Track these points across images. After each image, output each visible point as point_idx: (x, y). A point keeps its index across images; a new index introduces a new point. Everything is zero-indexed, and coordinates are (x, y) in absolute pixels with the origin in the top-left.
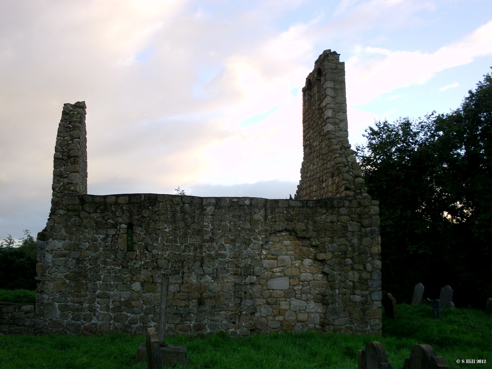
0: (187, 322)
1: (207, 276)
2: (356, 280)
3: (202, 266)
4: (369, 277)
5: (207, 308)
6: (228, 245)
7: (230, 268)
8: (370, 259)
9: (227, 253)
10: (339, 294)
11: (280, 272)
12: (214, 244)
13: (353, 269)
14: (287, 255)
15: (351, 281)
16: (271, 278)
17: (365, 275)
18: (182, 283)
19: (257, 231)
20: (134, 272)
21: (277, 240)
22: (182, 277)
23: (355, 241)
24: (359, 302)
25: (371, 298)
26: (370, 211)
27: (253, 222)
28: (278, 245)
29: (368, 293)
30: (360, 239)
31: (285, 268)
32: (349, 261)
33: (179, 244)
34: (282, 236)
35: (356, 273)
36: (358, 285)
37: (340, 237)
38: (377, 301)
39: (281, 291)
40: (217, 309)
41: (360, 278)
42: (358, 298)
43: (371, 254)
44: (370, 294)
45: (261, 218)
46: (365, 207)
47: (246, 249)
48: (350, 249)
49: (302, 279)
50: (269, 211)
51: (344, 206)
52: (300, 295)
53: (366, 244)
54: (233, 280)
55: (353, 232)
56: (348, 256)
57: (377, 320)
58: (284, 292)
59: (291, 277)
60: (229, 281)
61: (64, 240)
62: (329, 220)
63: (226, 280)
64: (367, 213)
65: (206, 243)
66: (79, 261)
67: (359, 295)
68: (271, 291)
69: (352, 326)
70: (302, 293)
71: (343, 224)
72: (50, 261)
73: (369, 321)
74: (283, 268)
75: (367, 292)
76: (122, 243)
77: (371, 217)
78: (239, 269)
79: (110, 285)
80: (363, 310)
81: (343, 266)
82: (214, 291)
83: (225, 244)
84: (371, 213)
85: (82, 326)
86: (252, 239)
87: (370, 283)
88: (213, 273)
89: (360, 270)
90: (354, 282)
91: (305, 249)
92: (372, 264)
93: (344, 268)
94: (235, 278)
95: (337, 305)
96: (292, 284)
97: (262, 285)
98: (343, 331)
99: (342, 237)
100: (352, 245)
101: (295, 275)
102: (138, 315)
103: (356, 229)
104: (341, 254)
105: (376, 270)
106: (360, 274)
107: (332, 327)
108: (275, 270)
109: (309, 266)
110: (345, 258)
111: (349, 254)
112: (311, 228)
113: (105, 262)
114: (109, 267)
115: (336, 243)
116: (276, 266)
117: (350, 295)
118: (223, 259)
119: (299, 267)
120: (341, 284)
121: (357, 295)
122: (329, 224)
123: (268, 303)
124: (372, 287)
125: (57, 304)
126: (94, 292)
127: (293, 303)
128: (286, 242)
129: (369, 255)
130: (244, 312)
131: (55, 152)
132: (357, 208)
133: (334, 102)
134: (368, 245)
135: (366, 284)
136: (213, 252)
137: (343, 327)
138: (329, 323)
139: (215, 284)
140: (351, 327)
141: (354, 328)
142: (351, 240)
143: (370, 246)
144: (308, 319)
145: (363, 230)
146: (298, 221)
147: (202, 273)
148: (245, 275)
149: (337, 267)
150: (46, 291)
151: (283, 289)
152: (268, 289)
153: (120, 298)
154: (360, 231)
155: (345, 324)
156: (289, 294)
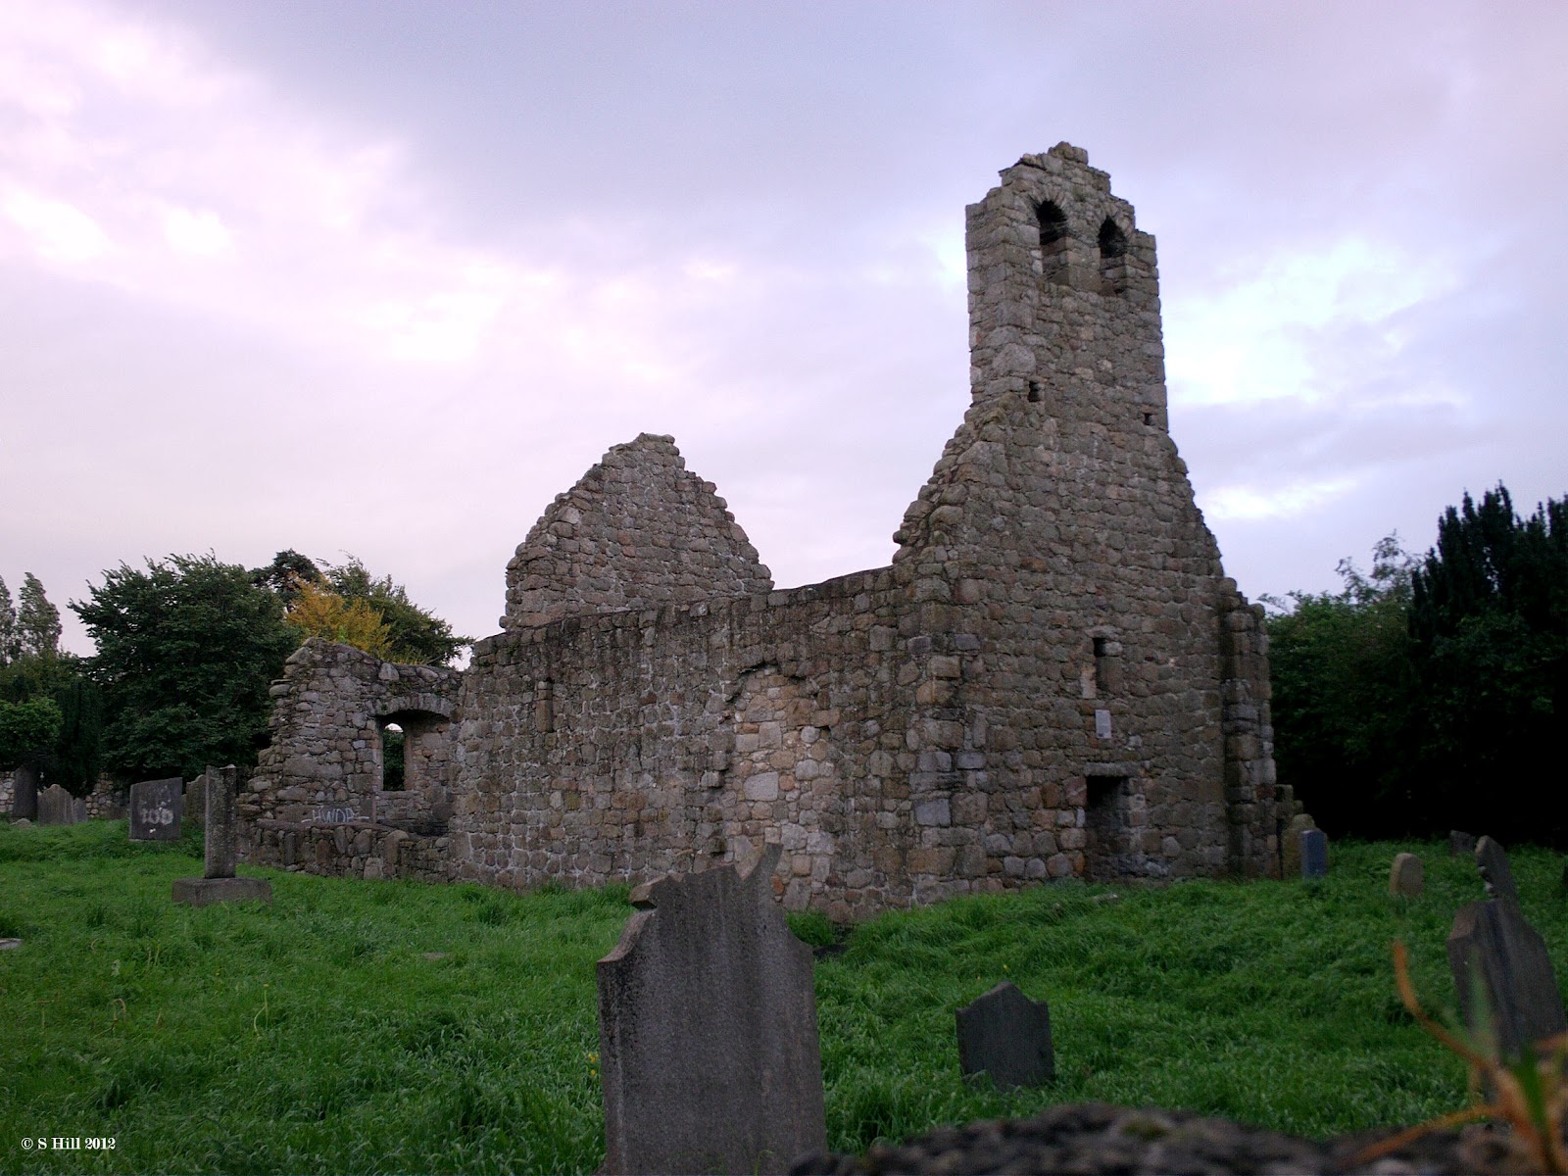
0: (620, 870)
1: (646, 775)
2: (885, 773)
3: (639, 755)
4: (912, 766)
5: (647, 841)
6: (675, 707)
7: (678, 757)
8: (916, 717)
9: (674, 723)
10: (856, 810)
11: (762, 760)
12: (656, 707)
13: (879, 746)
14: (774, 720)
15: (876, 776)
16: (749, 775)
17: (904, 760)
18: (613, 790)
19: (719, 670)
20: (553, 772)
21: (757, 688)
22: (614, 779)
23: (884, 675)
24: (893, 829)
25: (915, 819)
26: (913, 595)
27: (712, 652)
28: (759, 699)
29: (909, 807)
30: (894, 670)
31: (771, 751)
32: (872, 726)
33: (608, 713)
34: (766, 677)
35: (886, 756)
36: (889, 784)
37: (854, 670)
38: (930, 827)
39: (767, 805)
40: (661, 845)
41: (895, 767)
42: (890, 820)
43: (917, 704)
44: (913, 808)
45: (725, 640)
46: (905, 584)
47: (701, 712)
48: (873, 696)
49: (799, 773)
50: (735, 625)
51: (863, 590)
52: (795, 814)
53: (906, 682)
54: (683, 781)
55: (880, 652)
56: (871, 713)
57: (931, 877)
58: (772, 806)
59: (782, 772)
60: (677, 783)
61: (477, 719)
62: (834, 630)
63: (672, 783)
64: (909, 601)
65: (644, 707)
66: (492, 755)
67: (892, 812)
68: (751, 804)
69: (880, 889)
70: (800, 809)
71: (862, 634)
72: (461, 759)
73: (915, 880)
74: (766, 752)
75: (906, 805)
76: (540, 719)
77: (916, 608)
78: (692, 757)
79: (526, 798)
80: (903, 850)
81: (862, 739)
82: (655, 806)
83: (671, 707)
84: (915, 599)
85: (497, 875)
86: (711, 691)
87: (914, 779)
88: (654, 769)
89: (893, 748)
90: (882, 780)
91: (802, 702)
92: (920, 731)
93: (863, 745)
94: (684, 778)
95: (852, 837)
96: (783, 788)
97: (737, 791)
98: (862, 902)
99: (858, 667)
100: (879, 686)
101: (788, 766)
102: (560, 856)
103: (885, 644)
104: (858, 711)
105: (926, 745)
106: (894, 756)
107: (843, 889)
108: (755, 756)
109: (811, 744)
110: (865, 720)
111: (872, 708)
112: (804, 651)
113: (520, 757)
114: (525, 764)
115: (848, 684)
116: (755, 748)
117: (877, 811)
118: (669, 738)
119: (794, 746)
120: (857, 785)
121: (889, 811)
122: (834, 639)
123: (745, 832)
124: (917, 789)
125: (469, 835)
126: (508, 812)
127: (784, 831)
128: (773, 691)
129: (914, 709)
130: (700, 852)
131: (514, 556)
132: (890, 589)
133: (981, 305)
134: (909, 684)
135: (904, 783)
136: (655, 724)
137: (863, 891)
138: (836, 881)
139: (658, 791)
140: (878, 893)
141: (884, 894)
142: (876, 674)
143: (914, 684)
144: (811, 869)
145: (901, 644)
146: (783, 640)
147: (639, 769)
148: (699, 771)
149: (850, 743)
150: (457, 812)
151: (769, 799)
152: (746, 800)
153: (538, 823)
154: (894, 647)
155: (866, 885)
156: (778, 810)
